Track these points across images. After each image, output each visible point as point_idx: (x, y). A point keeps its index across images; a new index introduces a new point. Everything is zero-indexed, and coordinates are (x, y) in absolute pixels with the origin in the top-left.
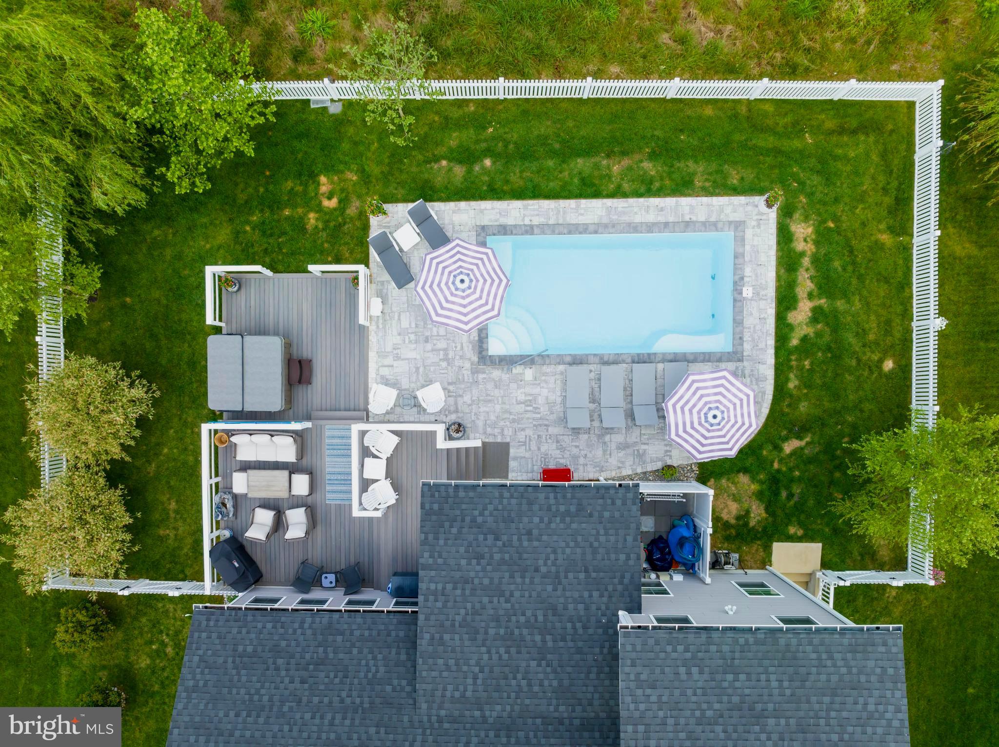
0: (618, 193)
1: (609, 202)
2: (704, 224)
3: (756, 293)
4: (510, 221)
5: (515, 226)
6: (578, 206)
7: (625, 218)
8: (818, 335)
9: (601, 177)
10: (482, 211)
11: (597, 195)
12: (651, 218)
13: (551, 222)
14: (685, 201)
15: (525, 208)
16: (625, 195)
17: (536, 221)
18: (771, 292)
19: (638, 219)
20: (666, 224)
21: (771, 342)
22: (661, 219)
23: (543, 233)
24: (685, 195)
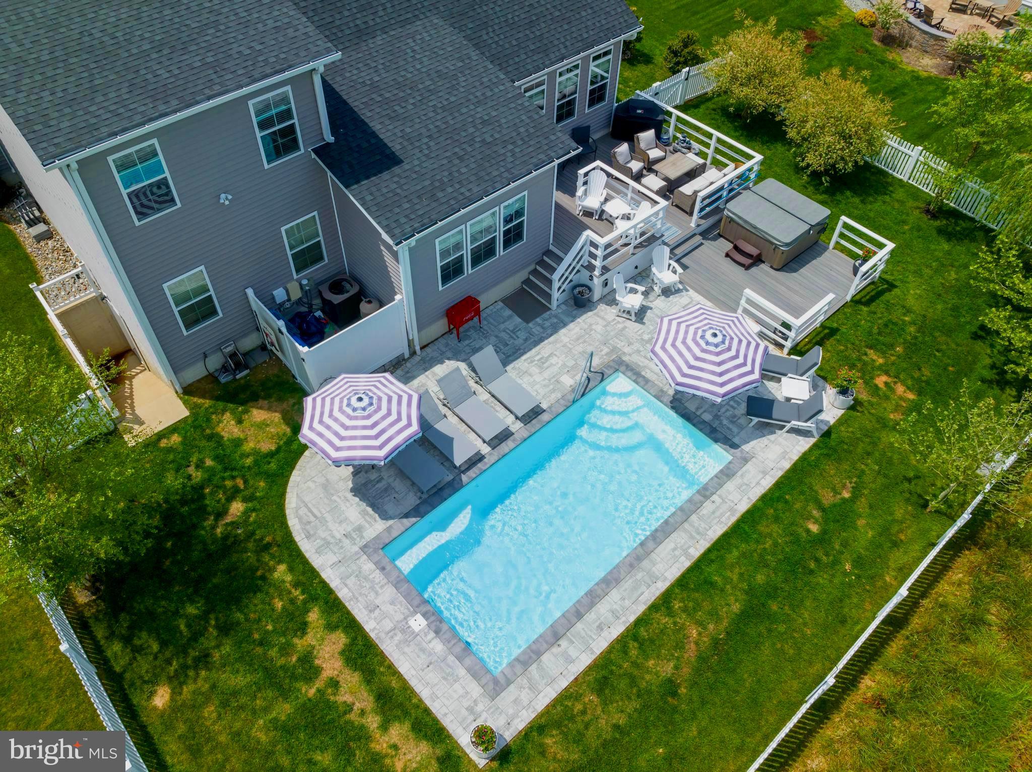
0: (664, 602)
1: (662, 586)
2: (539, 654)
3: (406, 630)
4: (730, 486)
5: (721, 486)
6: (686, 553)
7: (627, 584)
9: (698, 607)
10: (765, 473)
11: (682, 582)
12: (603, 608)
13: (694, 517)
14: (585, 661)
15: (732, 510)
16: (654, 607)
17: (708, 507)
18: (389, 647)
19: (615, 595)
20: (579, 616)
22: (590, 617)
23: (690, 501)
24: (590, 668)
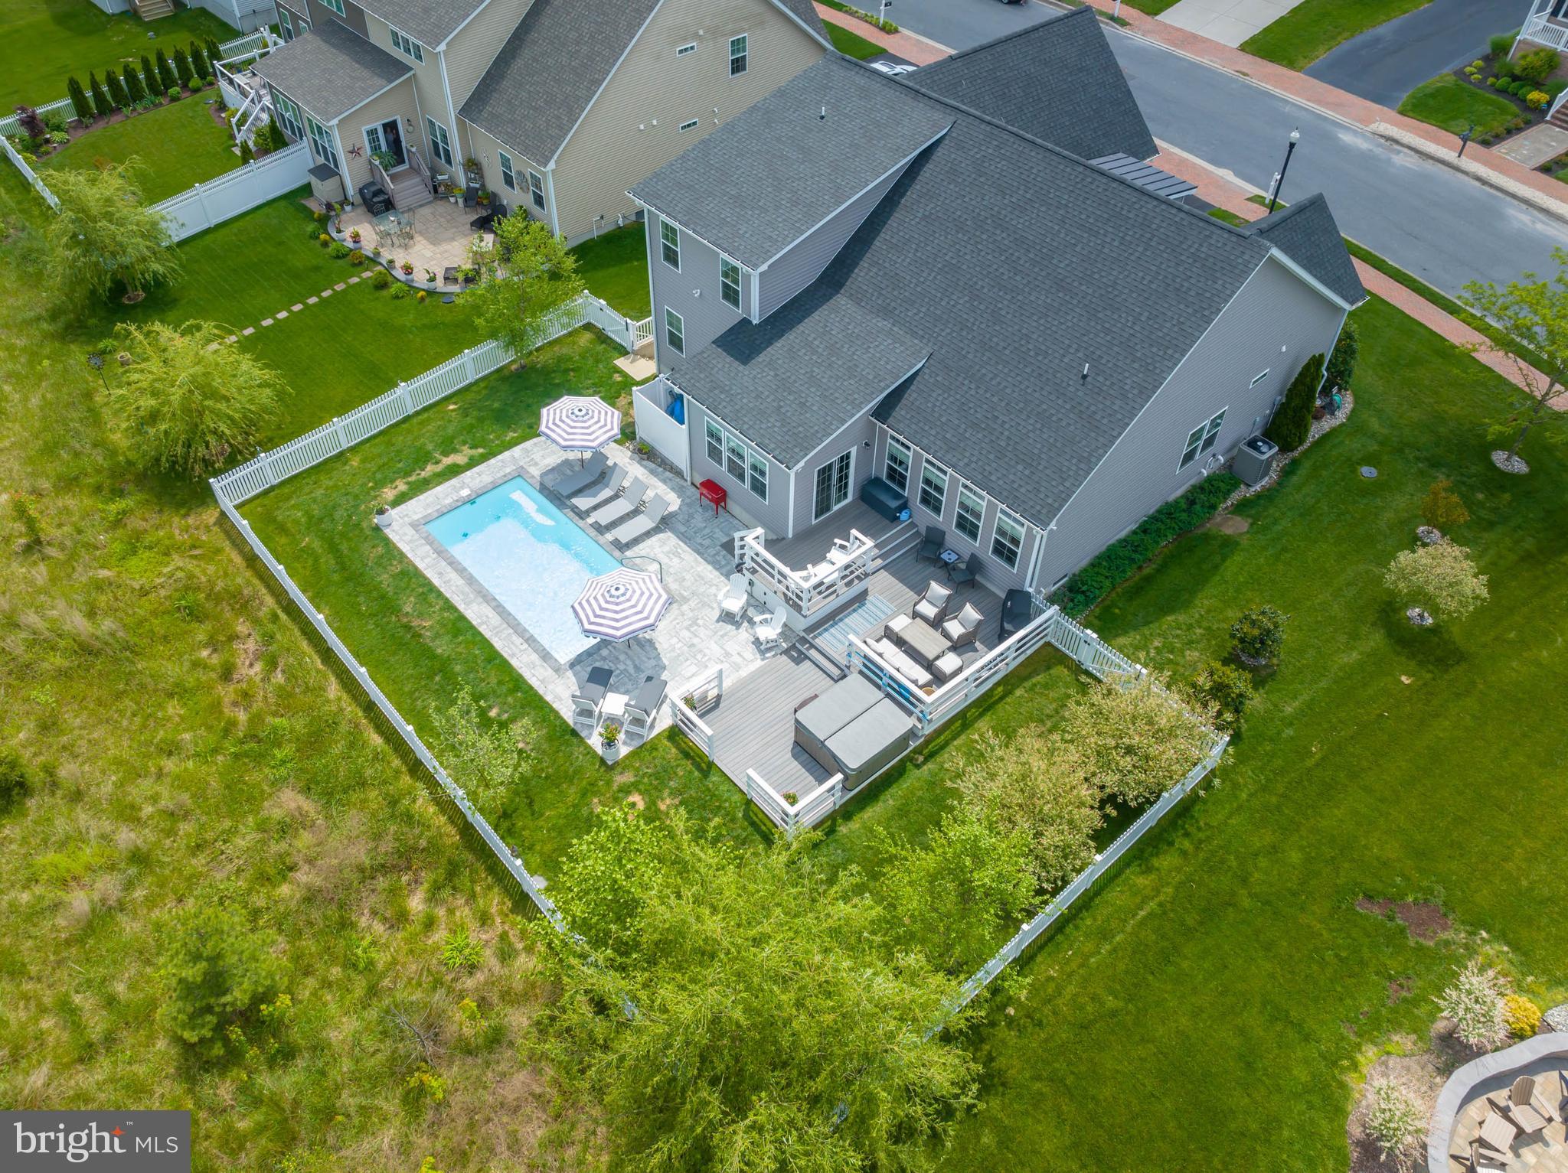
0: (449, 606)
1: (461, 607)
2: (431, 544)
3: (462, 488)
4: (534, 657)
5: (536, 651)
6: (483, 623)
7: (467, 589)
8: (464, 443)
9: (443, 626)
10: (542, 681)
11: (462, 618)
12: (453, 575)
13: (511, 631)
14: (421, 565)
15: (514, 655)
16: (447, 601)
17: (518, 641)
18: (454, 482)
19: (461, 582)
20: (450, 564)
21: (493, 461)
22: (449, 569)
23: (525, 630)
24: (416, 568)
